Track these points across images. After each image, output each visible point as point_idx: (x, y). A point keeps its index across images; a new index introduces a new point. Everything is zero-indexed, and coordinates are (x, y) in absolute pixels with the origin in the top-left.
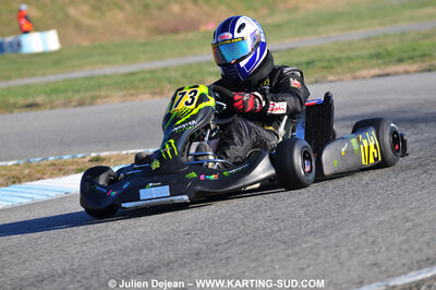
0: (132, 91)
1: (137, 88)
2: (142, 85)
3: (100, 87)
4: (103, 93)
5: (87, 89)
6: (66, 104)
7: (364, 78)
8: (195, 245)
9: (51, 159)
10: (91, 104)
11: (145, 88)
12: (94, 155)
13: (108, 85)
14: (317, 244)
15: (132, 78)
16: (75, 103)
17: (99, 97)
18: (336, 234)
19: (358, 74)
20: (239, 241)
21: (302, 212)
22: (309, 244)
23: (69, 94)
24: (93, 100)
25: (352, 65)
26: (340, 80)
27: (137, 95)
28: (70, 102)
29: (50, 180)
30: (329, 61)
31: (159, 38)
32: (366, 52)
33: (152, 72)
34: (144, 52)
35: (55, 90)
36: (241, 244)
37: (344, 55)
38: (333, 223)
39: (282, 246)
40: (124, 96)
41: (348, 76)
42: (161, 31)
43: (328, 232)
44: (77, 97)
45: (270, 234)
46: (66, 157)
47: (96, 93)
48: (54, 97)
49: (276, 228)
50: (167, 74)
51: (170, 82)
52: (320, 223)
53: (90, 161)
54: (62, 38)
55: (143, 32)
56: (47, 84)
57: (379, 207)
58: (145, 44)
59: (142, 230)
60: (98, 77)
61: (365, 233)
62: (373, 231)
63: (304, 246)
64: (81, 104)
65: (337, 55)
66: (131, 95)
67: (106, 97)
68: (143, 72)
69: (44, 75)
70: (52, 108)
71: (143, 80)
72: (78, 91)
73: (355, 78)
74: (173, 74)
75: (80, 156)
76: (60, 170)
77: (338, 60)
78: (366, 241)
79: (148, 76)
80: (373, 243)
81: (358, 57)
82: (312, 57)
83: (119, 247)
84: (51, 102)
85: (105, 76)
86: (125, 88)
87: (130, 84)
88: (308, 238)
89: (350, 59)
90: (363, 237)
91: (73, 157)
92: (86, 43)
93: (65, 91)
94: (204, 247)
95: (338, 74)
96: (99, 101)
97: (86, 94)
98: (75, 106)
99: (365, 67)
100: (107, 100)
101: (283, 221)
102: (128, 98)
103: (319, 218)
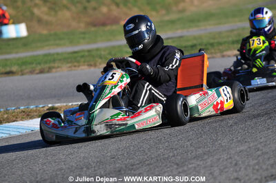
0: (76, 64)
1: (78, 62)
2: (83, 60)
3: (54, 61)
4: (56, 65)
5: (46, 62)
6: (32, 72)
7: (229, 56)
8: (117, 165)
9: (22, 108)
10: (48, 72)
11: (84, 62)
12: (50, 105)
13: (60, 60)
14: (198, 165)
15: (76, 55)
16: (38, 71)
17: (54, 68)
18: (211, 159)
19: (225, 53)
20: (147, 162)
21: (188, 143)
22: (193, 165)
23: (34, 65)
24: (50, 70)
25: (221, 48)
26: (213, 58)
27: (79, 66)
28: (34, 71)
29: (21, 122)
30: (206, 45)
31: (93, 29)
32: (230, 39)
33: (89, 51)
34: (84, 38)
35: (24, 63)
36: (148, 164)
37: (216, 41)
38: (209, 151)
39: (175, 166)
40: (70, 67)
41: (219, 55)
42: (94, 24)
43: (206, 157)
44: (39, 67)
45: (168, 158)
46: (32, 107)
47: (52, 65)
48: (24, 67)
49: (171, 154)
50: (99, 53)
51: (101, 58)
52: (200, 151)
53: (48, 109)
54: (28, 28)
55: (82, 25)
56: (19, 59)
57: (239, 141)
58: (84, 33)
59: (82, 155)
60: (53, 54)
61: (230, 158)
62: (236, 157)
63: (190, 166)
64: (42, 72)
65: (212, 41)
66: (75, 66)
67: (58, 67)
68: (83, 51)
69: (17, 53)
70: (22, 75)
71: (83, 56)
72: (40, 64)
73: (223, 56)
74: (103, 53)
75: (41, 106)
76: (28, 115)
77: (212, 45)
78: (231, 163)
79: (86, 54)
80: (236, 164)
81: (225, 42)
82: (195, 42)
83: (67, 166)
84: (21, 71)
85: (58, 54)
86: (71, 62)
87: (74, 59)
88: (193, 161)
89: (220, 44)
90: (230, 161)
91: (36, 107)
92: (45, 32)
93: (31, 63)
94: (124, 166)
95: (211, 53)
96: (54, 70)
97: (45, 65)
98: (37, 73)
99: (229, 49)
100: (59, 69)
101: (176, 150)
102: (73, 68)
103: (199, 148)
